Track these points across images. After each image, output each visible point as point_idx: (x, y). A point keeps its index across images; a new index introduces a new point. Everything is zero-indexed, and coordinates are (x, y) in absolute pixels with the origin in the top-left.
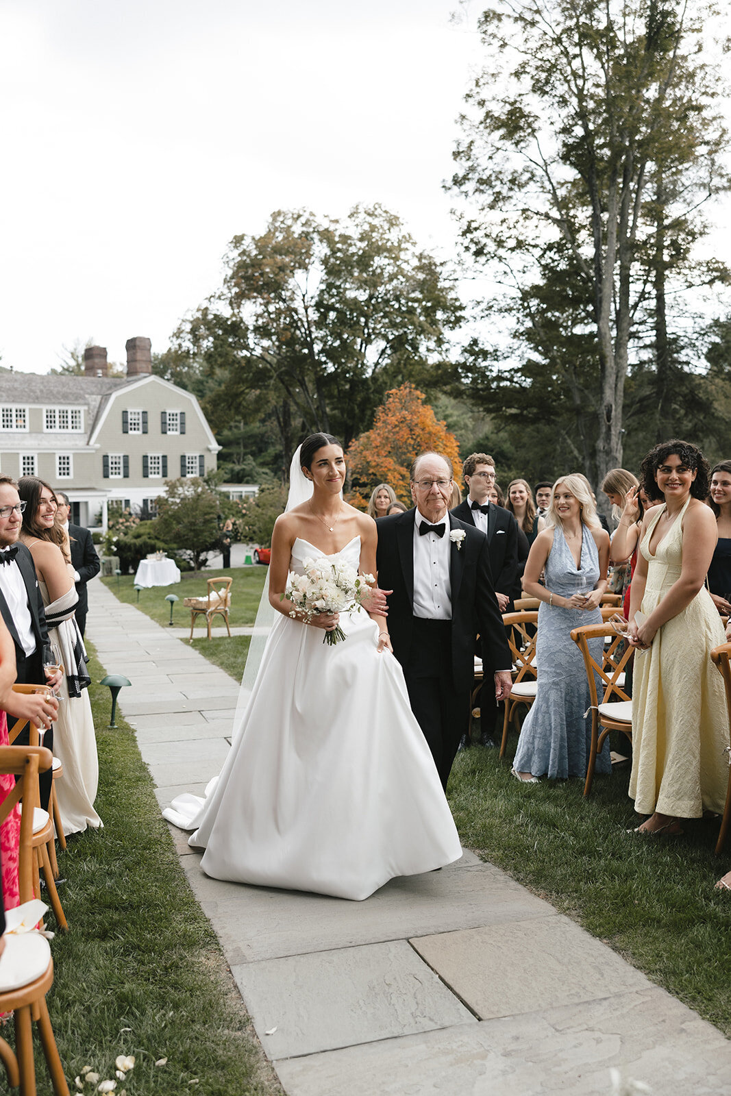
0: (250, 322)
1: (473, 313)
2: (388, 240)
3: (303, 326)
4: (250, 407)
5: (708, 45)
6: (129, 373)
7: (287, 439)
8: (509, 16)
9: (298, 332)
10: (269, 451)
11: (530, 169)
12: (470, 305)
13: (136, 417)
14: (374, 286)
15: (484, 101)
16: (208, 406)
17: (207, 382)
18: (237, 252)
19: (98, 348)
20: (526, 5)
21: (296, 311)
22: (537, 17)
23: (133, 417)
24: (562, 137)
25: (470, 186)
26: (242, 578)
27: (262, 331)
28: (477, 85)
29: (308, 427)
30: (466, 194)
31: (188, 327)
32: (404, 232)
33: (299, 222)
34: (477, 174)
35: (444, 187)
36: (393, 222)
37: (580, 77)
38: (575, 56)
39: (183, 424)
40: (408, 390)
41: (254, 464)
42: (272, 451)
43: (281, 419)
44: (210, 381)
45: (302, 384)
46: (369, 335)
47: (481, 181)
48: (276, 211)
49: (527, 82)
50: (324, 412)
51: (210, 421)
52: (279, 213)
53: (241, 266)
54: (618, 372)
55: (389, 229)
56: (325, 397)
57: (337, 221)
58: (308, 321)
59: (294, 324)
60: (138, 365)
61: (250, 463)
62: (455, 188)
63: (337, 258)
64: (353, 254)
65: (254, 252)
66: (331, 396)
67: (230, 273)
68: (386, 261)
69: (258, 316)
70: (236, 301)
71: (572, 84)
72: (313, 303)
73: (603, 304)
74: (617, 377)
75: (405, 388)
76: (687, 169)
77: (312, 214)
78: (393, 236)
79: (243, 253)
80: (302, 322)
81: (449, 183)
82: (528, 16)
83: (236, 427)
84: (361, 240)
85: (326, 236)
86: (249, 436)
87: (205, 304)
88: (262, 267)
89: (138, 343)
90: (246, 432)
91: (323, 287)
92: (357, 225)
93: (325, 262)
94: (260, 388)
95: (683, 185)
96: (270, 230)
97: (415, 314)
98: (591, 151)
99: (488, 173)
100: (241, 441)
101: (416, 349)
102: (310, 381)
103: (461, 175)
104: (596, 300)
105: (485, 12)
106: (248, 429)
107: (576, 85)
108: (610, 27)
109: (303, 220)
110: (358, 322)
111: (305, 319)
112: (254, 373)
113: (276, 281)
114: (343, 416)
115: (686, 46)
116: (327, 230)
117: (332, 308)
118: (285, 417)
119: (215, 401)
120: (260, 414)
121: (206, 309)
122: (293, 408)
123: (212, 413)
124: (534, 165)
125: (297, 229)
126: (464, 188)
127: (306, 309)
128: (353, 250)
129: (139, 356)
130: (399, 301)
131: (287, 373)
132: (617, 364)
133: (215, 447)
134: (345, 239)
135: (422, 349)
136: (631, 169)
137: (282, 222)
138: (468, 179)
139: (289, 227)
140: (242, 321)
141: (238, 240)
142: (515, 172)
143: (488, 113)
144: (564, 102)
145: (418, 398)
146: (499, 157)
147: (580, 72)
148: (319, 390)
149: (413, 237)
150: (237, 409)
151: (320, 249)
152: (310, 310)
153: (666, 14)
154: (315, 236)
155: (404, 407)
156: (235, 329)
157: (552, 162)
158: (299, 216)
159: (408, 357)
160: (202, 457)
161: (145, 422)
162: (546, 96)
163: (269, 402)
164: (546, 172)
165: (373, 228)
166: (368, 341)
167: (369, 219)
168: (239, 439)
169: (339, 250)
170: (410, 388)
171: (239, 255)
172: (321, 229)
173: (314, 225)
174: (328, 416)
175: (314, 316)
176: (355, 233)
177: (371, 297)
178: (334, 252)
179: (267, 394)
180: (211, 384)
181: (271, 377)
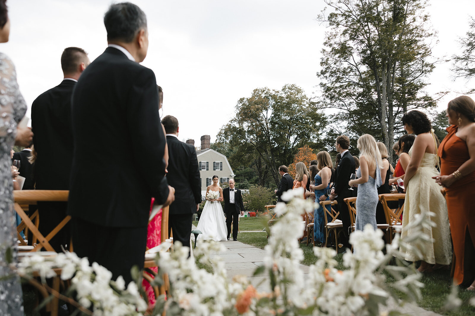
0: (246, 129)
1: (331, 120)
2: (297, 98)
3: (266, 130)
4: (246, 160)
5: (418, 19)
6: (202, 149)
7: (260, 172)
8: (340, 14)
9: (264, 132)
10: (253, 178)
11: (350, 67)
12: (329, 117)
13: (204, 164)
14: (293, 114)
15: (331, 44)
16: (231, 160)
17: (230, 153)
18: (241, 104)
19: (191, 140)
20: (346, 10)
21: (263, 125)
22: (351, 14)
23: (203, 164)
24: (362, 55)
25: (327, 74)
26: (244, 220)
27: (251, 132)
28: (329, 39)
29: (268, 167)
30: (326, 77)
31: (223, 132)
32: (303, 95)
33: (264, 93)
34: (330, 70)
35: (317, 75)
36: (299, 91)
37: (368, 33)
38: (366, 26)
39: (221, 166)
40: (306, 148)
41: (248, 182)
42: (254, 178)
43: (258, 165)
44: (231, 153)
45: (266, 151)
46: (291, 132)
47: (332, 72)
48: (255, 89)
49: (347, 36)
50: (274, 162)
51: (231, 166)
52: (256, 90)
53: (243, 109)
54: (390, 140)
55: (297, 94)
56: (274, 156)
57: (278, 92)
58: (267, 128)
59: (263, 129)
60: (205, 145)
61: (246, 182)
62: (322, 76)
63: (278, 105)
64: (284, 103)
65: (247, 104)
66: (277, 156)
67: (239, 112)
68: (296, 105)
69: (249, 127)
70: (241, 122)
71: (365, 36)
72: (269, 121)
73: (382, 115)
74: (390, 142)
75: (305, 147)
76: (413, 65)
77: (268, 90)
78: (299, 96)
79: (244, 104)
80: (265, 128)
81: (320, 74)
82: (347, 14)
83: (241, 169)
84: (287, 98)
85: (274, 97)
86: (246, 173)
87: (230, 123)
88: (251, 109)
89: (205, 137)
90: (245, 171)
91: (273, 115)
92: (285, 93)
93: (273, 106)
94: (250, 153)
95: (412, 71)
96: (253, 96)
97: (308, 124)
98: (374, 59)
99: (334, 69)
100: (243, 174)
101: (309, 137)
102: (269, 150)
103: (324, 70)
104: (379, 113)
105: (330, 14)
106: (245, 170)
107: (367, 36)
108: (378, 15)
109: (265, 92)
110: (286, 128)
111: (266, 127)
112: (248, 148)
113: (256, 114)
114: (281, 163)
115: (409, 20)
116: (274, 95)
117: (276, 123)
118: (260, 164)
119: (233, 158)
120: (250, 163)
121: (230, 125)
122: (262, 161)
123: (232, 163)
124: (352, 66)
125: (263, 95)
126: (325, 75)
127: (267, 124)
128: (284, 101)
129: (206, 142)
130: (302, 120)
131: (260, 147)
132: (389, 137)
133: (233, 175)
134: (281, 98)
135: (311, 137)
136: (390, 65)
137: (258, 93)
138: (327, 72)
139: (260, 95)
140: (243, 129)
141: (241, 100)
142: (345, 68)
143: (333, 48)
144: (362, 42)
145: (311, 151)
146: (338, 64)
147: (368, 31)
148: (272, 153)
149: (307, 96)
150: (241, 161)
151: (272, 102)
152: (268, 124)
153: (400, 9)
154: (270, 97)
155: (305, 154)
156: (241, 132)
157: (359, 64)
158: (264, 91)
159: (306, 141)
160: (228, 178)
161: (208, 166)
162: (355, 40)
163: (253, 158)
164: (357, 68)
165: (291, 94)
166: (290, 135)
167: (290, 90)
168: (242, 174)
169: (279, 102)
170: (307, 147)
171: (242, 105)
172: (272, 95)
173: (269, 93)
174: (276, 163)
175: (269, 126)
176: (284, 95)
177: (291, 119)
178: (277, 103)
179: (253, 155)
180: (232, 154)
181: (254, 149)
